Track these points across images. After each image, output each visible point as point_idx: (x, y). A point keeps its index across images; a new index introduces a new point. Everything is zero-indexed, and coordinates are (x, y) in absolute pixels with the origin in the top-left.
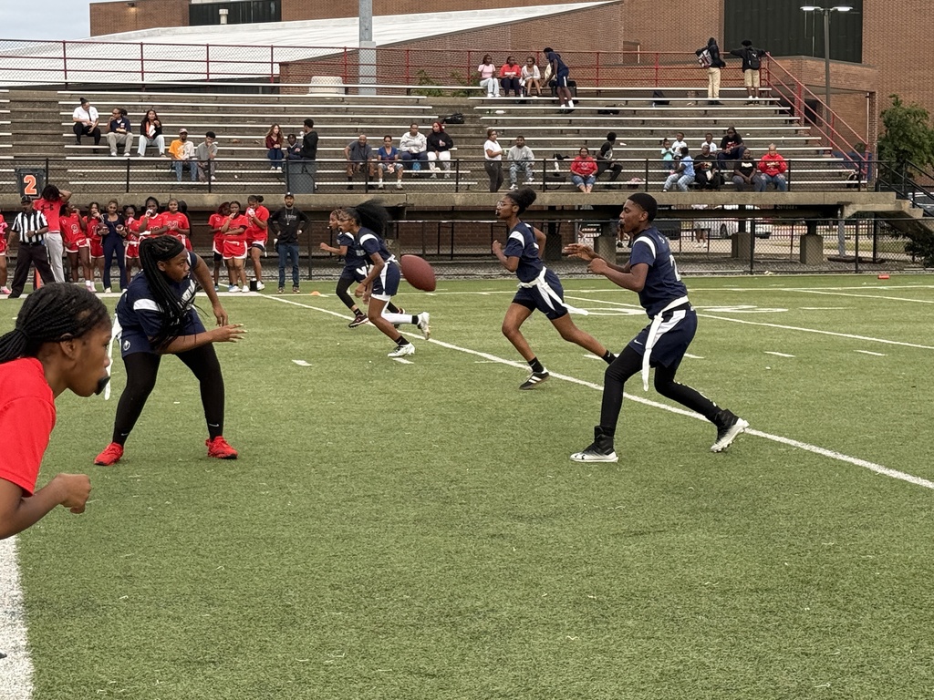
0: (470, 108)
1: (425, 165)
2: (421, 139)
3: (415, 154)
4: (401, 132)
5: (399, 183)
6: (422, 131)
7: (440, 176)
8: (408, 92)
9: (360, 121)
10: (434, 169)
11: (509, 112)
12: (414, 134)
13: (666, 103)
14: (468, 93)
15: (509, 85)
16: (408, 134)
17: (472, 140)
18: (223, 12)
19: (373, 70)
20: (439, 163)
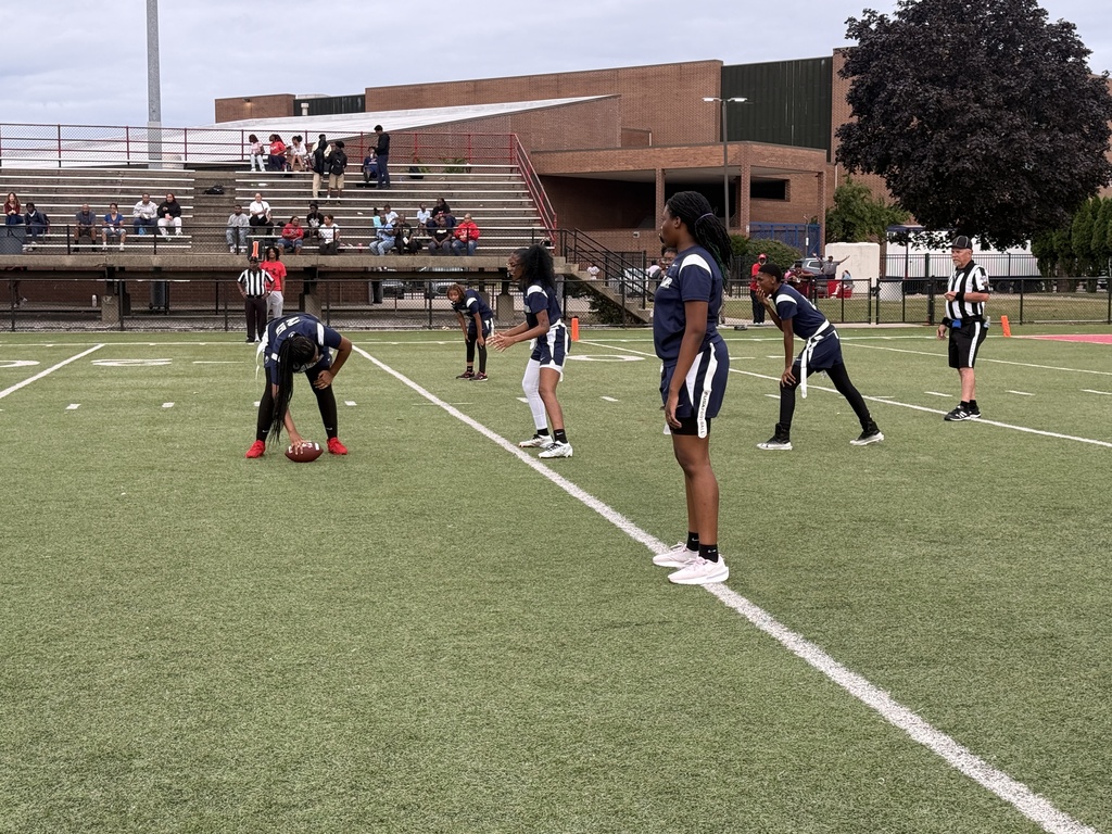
0: (231, 180)
1: (156, 230)
2: (153, 207)
3: (146, 220)
4: (134, 201)
5: (122, 246)
6: (154, 200)
11: (272, 185)
12: (146, 203)
13: (421, 178)
16: (141, 203)
17: (220, 210)
18: (305, 106)
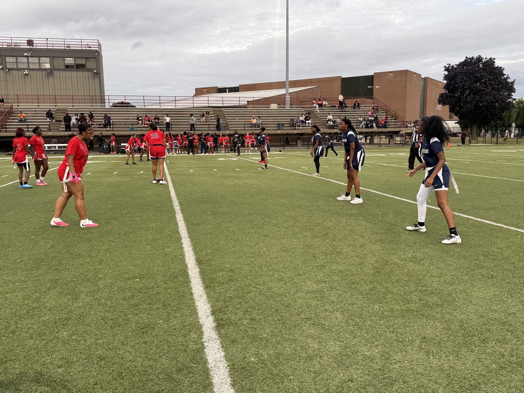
0: (312, 111)
5: (301, 128)
7: (309, 126)
8: (297, 107)
9: (288, 114)
10: (307, 125)
11: (320, 112)
14: (311, 107)
15: (320, 105)
18: (227, 90)
19: (289, 102)
20: (309, 123)
